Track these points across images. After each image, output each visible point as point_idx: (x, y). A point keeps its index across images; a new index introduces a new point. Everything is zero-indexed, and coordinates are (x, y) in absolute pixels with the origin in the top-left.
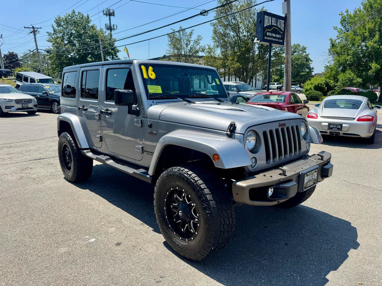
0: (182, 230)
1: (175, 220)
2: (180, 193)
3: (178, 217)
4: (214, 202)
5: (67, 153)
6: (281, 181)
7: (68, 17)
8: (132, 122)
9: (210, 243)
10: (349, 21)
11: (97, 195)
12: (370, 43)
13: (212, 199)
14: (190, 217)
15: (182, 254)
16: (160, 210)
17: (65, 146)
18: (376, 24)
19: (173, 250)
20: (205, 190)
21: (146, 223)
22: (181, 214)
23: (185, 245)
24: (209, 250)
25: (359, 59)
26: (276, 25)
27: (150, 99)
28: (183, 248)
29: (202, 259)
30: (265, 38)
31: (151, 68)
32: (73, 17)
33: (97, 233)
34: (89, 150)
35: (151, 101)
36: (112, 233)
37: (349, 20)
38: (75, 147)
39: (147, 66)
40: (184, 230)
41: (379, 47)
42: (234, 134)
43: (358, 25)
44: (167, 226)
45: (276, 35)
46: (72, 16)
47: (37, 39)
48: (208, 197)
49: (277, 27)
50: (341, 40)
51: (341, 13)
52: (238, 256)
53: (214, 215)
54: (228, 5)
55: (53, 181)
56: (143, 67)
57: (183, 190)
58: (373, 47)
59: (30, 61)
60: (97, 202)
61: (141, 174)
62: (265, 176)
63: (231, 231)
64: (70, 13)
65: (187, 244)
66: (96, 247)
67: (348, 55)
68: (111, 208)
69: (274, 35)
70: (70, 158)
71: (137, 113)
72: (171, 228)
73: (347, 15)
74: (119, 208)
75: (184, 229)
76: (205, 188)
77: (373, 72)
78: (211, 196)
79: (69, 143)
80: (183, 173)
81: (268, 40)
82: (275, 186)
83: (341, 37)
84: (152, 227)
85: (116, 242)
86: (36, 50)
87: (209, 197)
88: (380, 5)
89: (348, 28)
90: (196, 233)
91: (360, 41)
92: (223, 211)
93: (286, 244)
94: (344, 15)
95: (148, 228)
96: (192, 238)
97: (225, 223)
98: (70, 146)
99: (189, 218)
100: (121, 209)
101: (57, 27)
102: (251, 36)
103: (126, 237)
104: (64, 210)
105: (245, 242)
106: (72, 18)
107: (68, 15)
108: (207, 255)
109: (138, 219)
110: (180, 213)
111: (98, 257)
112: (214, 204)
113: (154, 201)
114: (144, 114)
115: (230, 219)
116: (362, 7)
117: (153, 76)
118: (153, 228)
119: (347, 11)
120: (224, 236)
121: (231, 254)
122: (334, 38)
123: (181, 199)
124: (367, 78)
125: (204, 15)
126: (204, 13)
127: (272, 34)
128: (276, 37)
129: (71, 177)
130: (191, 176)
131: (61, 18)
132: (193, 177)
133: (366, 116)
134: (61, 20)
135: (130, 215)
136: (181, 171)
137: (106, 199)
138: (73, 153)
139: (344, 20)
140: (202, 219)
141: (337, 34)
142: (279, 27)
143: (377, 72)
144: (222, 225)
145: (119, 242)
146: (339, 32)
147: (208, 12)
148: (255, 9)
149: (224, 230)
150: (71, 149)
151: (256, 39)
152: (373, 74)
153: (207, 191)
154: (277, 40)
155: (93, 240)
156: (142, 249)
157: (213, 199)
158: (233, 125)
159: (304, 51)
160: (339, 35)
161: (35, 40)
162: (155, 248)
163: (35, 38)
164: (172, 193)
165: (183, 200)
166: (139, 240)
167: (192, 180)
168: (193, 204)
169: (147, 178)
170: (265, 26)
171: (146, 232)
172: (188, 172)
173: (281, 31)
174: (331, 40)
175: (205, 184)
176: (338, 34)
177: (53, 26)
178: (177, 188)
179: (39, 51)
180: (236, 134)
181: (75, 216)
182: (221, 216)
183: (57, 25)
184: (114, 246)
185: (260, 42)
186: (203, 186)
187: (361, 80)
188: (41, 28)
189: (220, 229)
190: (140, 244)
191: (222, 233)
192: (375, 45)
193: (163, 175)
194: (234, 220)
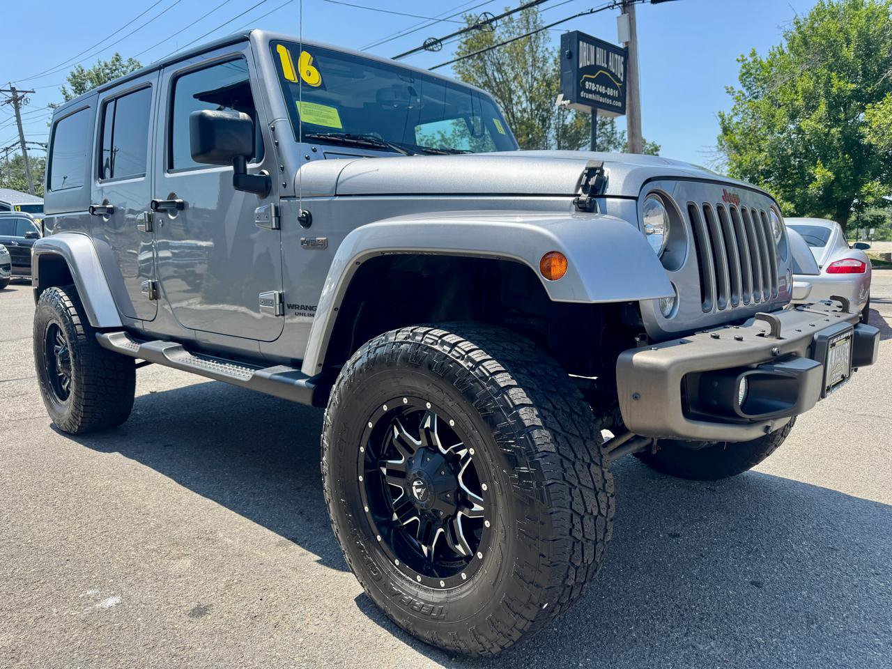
0: (425, 549)
1: (395, 517)
2: (413, 422)
3: (408, 507)
4: (546, 432)
5: (57, 351)
6: (774, 354)
7: (103, 69)
8: (247, 219)
9: (538, 586)
10: (758, 75)
11: (145, 466)
12: (808, 124)
13: (538, 422)
14: (452, 500)
15: (426, 635)
16: (345, 487)
17: (55, 328)
18: (818, 80)
19: (393, 622)
20: (512, 392)
21: (295, 541)
22: (419, 490)
23: (439, 601)
24: (531, 614)
25: (785, 160)
26: (606, 66)
27: (305, 140)
28: (431, 614)
29: (503, 648)
30: (583, 94)
31: (305, 57)
32: (115, 70)
33: (130, 580)
34: (123, 333)
35: (307, 147)
36: (180, 576)
37: (758, 73)
38: (81, 326)
39: (295, 49)
40: (429, 552)
41: (829, 131)
42: (602, 199)
43: (780, 83)
44: (370, 538)
45: (606, 89)
46: (114, 68)
47: (22, 117)
48: (524, 417)
49: (607, 70)
50: (743, 118)
51: (740, 58)
52: (615, 632)
53: (550, 482)
54: (490, 24)
55: (15, 433)
56: (281, 49)
57: (429, 405)
58: (815, 132)
59: (7, 177)
60: (141, 486)
61: (278, 377)
62: (717, 337)
63: (602, 541)
64: (109, 62)
65: (443, 596)
66: (120, 628)
67: (760, 151)
68: (183, 502)
69: (602, 89)
70: (66, 362)
71: (262, 187)
72: (385, 547)
73: (754, 62)
74: (209, 501)
75: (429, 544)
76: (509, 387)
77: (819, 188)
78: (536, 412)
79: (63, 315)
80: (427, 340)
81: (588, 99)
82: (757, 368)
83: (742, 110)
84: (315, 553)
85: (194, 605)
86: (20, 144)
87: (529, 416)
88: (824, 39)
89: (758, 92)
90: (480, 555)
91: (786, 119)
92: (578, 467)
93: (757, 584)
94: (747, 62)
95: (302, 554)
96: (464, 576)
97: (586, 511)
98: (65, 323)
99: (448, 503)
100: (216, 504)
101: (76, 92)
102: (538, 111)
103: (228, 586)
104: (32, 510)
105: (626, 583)
106: (112, 73)
107: (103, 65)
108: (521, 631)
109: (270, 527)
110: (417, 487)
111: (123, 661)
112: (548, 441)
113: (324, 459)
114: (285, 186)
115: (602, 496)
116: (785, 44)
117: (313, 78)
118: (319, 555)
119: (753, 54)
120: (583, 561)
121: (592, 626)
122: (728, 112)
123: (418, 439)
124: (805, 201)
125: (433, 50)
126: (431, 44)
127: (598, 86)
128: (606, 93)
129: (69, 420)
130: (456, 348)
131: (85, 73)
132: (463, 350)
133: (848, 261)
134: (84, 76)
135: (244, 519)
136: (419, 338)
137: (170, 475)
138: (72, 345)
139: (747, 73)
140: (501, 501)
141: (733, 103)
142: (614, 71)
143: (828, 188)
144: (576, 520)
145: (204, 603)
146: (738, 100)
147: (443, 43)
148: (547, 49)
149: (584, 536)
150: (68, 333)
151: (561, 96)
152: (818, 193)
153: (518, 395)
154: (609, 101)
155: (111, 602)
156: (282, 623)
157: (544, 423)
158: (598, 171)
159: (655, 153)
160: (737, 107)
161: (19, 121)
162: (329, 619)
163: (18, 116)
164: (384, 424)
165: (426, 444)
166: (272, 595)
167: (462, 362)
168: (462, 453)
169: (300, 387)
170: (581, 66)
171: (294, 569)
172: (444, 338)
173: (619, 80)
174: (722, 117)
175: (510, 374)
176: (735, 104)
177: (64, 91)
178: (405, 401)
179: (27, 145)
180: (608, 200)
181: (61, 528)
182: (573, 485)
183: (74, 88)
184: (186, 618)
185: (571, 103)
186: (504, 379)
187: (793, 206)
188: (34, 92)
189: (570, 534)
190: (276, 606)
191: (578, 548)
192: (821, 126)
193: (354, 364)
194: (612, 501)
